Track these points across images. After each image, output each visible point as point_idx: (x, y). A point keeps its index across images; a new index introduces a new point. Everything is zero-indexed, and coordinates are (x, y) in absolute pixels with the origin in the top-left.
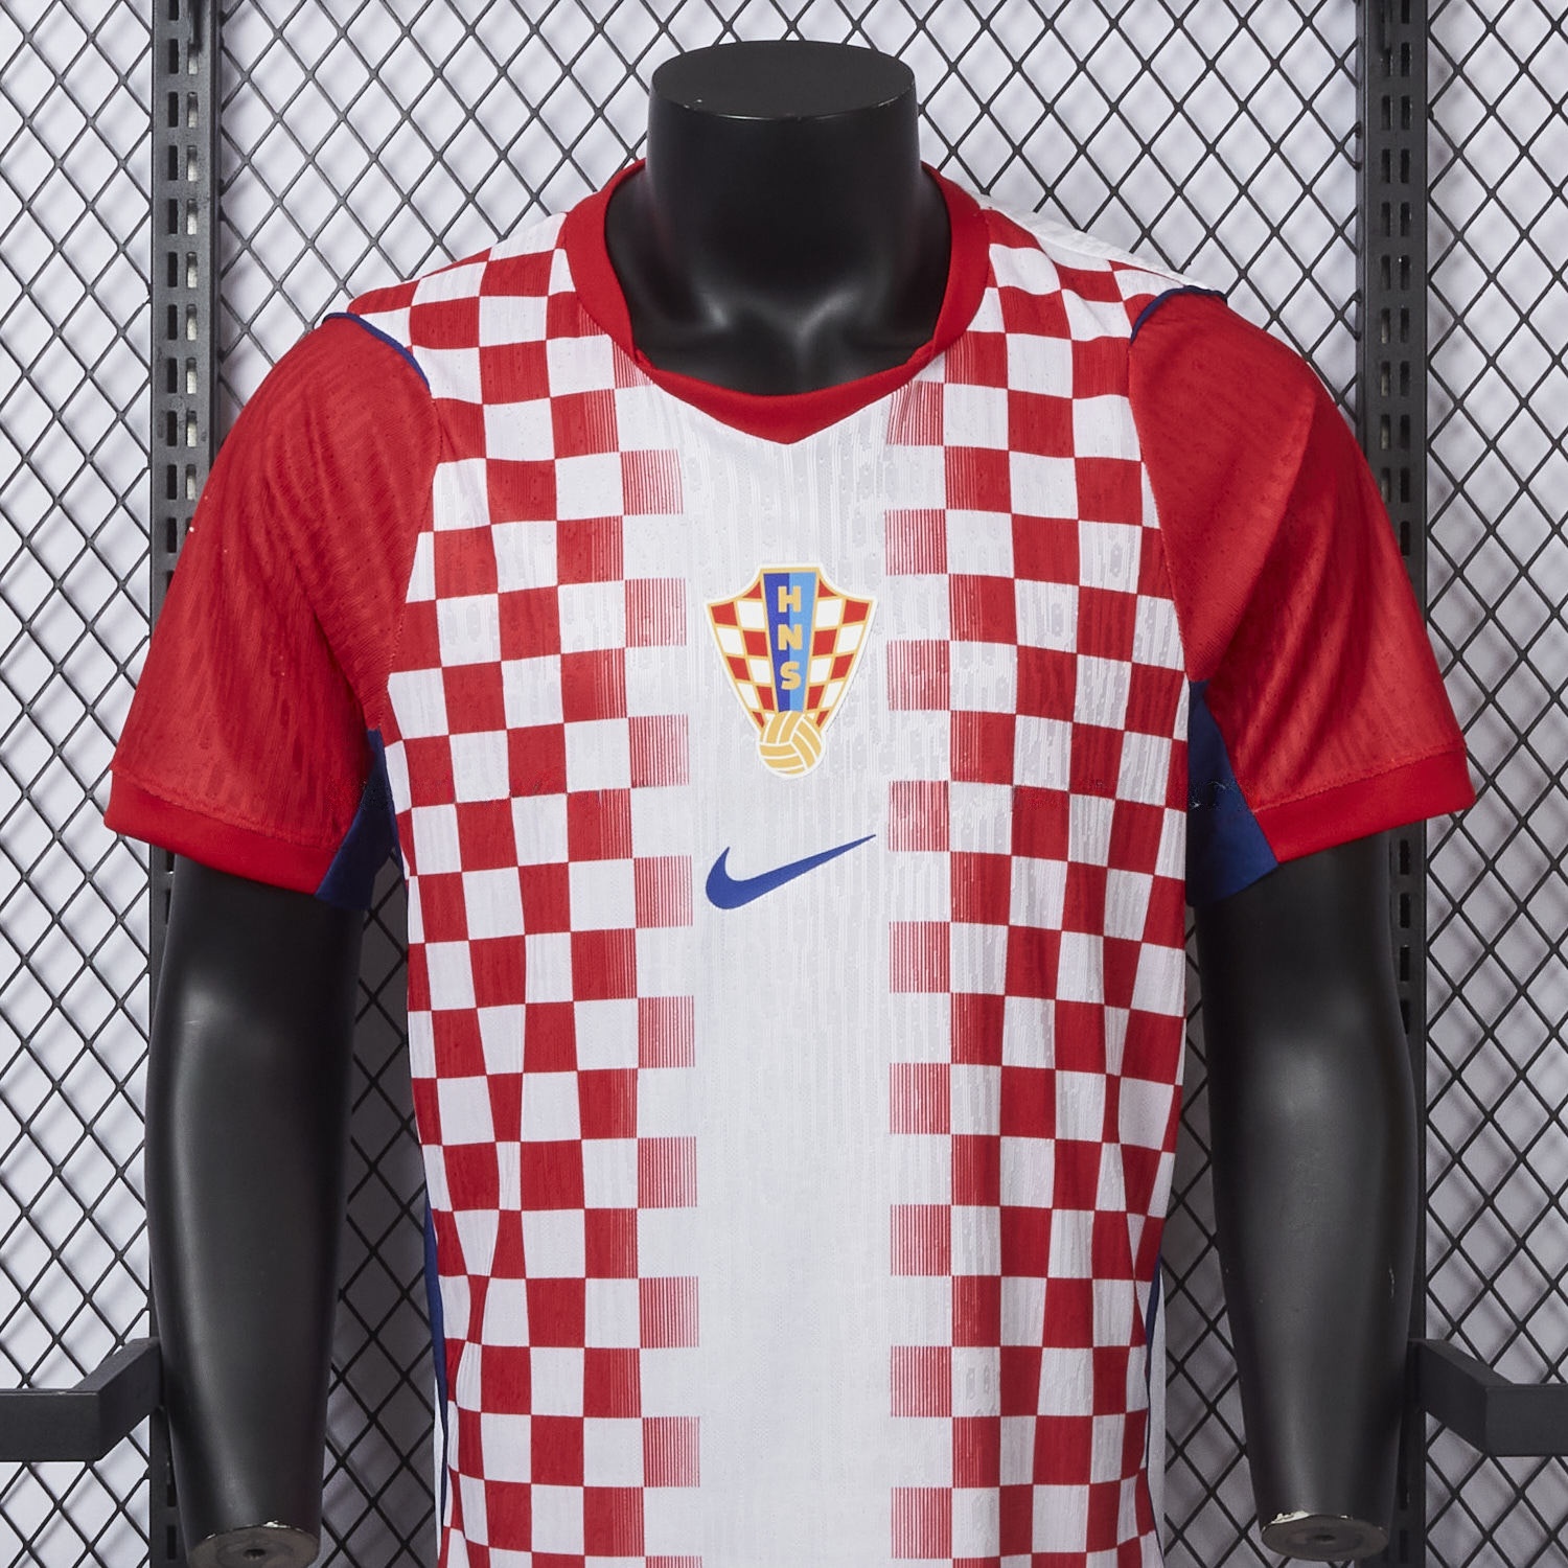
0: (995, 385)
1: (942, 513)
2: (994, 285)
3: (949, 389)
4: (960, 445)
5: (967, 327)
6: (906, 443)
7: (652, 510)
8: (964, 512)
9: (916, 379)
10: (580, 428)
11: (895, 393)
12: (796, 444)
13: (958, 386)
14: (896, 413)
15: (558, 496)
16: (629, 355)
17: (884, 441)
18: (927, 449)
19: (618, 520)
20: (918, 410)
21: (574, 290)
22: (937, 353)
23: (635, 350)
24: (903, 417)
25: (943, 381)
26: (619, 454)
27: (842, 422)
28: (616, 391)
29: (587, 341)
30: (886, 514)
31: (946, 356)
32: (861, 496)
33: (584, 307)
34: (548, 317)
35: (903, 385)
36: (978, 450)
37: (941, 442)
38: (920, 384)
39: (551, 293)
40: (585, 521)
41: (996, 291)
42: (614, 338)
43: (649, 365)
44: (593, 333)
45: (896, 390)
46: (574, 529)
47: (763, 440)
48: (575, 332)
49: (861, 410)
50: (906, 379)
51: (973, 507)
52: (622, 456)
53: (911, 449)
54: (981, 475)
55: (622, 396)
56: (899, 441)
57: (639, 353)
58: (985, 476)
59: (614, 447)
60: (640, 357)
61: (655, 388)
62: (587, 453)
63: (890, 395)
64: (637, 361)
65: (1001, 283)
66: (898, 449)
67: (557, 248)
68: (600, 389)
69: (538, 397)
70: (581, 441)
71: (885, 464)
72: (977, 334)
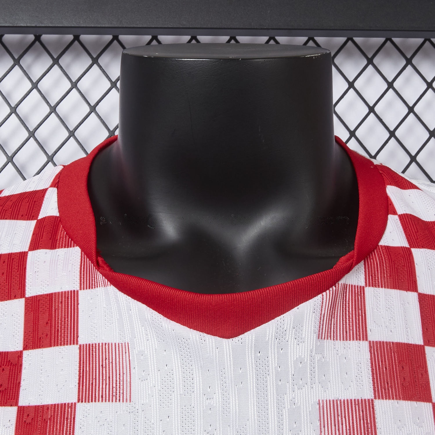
0: (408, 289)
1: (371, 403)
2: (394, 213)
3: (369, 291)
4: (382, 340)
5: (378, 243)
6: (335, 338)
7: (102, 399)
8: (391, 401)
9: (342, 282)
10: (47, 323)
11: (324, 293)
12: (236, 339)
13: (377, 289)
14: (325, 311)
15: (22, 383)
16: (92, 262)
17: (315, 336)
18: (354, 344)
19: (72, 407)
20: (344, 309)
21: (58, 215)
22: (358, 262)
23: (97, 257)
24: (332, 315)
25: (363, 284)
26: (78, 346)
27: (278, 319)
28: (80, 292)
29: (61, 252)
30: (319, 404)
31: (365, 265)
32: (296, 387)
33: (63, 227)
34: (33, 234)
35: (332, 286)
36: (399, 345)
37: (365, 338)
38: (345, 286)
39: (40, 217)
40: (43, 406)
41: (396, 217)
42: (83, 249)
43: (107, 269)
44: (68, 246)
45: (325, 291)
46: (32, 415)
47: (205, 335)
48: (53, 246)
49: (296, 308)
50: (334, 282)
51: (398, 398)
52: (80, 348)
53: (339, 344)
54: (403, 368)
55: (84, 296)
56: (329, 337)
57: (100, 259)
58: (407, 368)
59: (74, 340)
60: (100, 262)
61: (112, 289)
62: (51, 346)
63: (320, 295)
64: (98, 266)
65: (400, 211)
66: (328, 343)
67: (51, 186)
68: (66, 290)
69: (15, 297)
70: (47, 335)
71: (318, 357)
72: (388, 249)
